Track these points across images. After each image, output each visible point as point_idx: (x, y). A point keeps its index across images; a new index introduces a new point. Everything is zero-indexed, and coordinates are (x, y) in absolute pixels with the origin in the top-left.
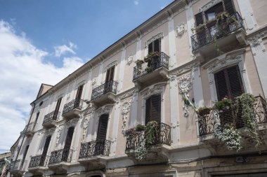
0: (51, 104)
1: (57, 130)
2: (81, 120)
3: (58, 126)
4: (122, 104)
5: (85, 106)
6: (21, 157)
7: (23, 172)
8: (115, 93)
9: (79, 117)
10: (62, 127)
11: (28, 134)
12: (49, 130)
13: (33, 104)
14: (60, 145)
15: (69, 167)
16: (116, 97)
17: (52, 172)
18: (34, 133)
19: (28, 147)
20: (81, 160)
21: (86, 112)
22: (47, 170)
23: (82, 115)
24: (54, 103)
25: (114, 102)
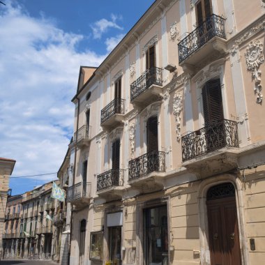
0: (105, 91)
1: (126, 128)
2: (166, 103)
3: (126, 122)
4: (244, 51)
5: (167, 77)
6: (79, 179)
7: (89, 200)
8: (225, 37)
9: (161, 98)
10: (134, 121)
11: (80, 145)
12: (114, 131)
13: (76, 99)
14: (139, 149)
15: (165, 179)
16: (227, 44)
17: (136, 192)
18: (89, 142)
19: (85, 164)
20: (187, 162)
21: (172, 87)
22: (128, 190)
23: (167, 93)
24: (109, 89)
25: (225, 55)
